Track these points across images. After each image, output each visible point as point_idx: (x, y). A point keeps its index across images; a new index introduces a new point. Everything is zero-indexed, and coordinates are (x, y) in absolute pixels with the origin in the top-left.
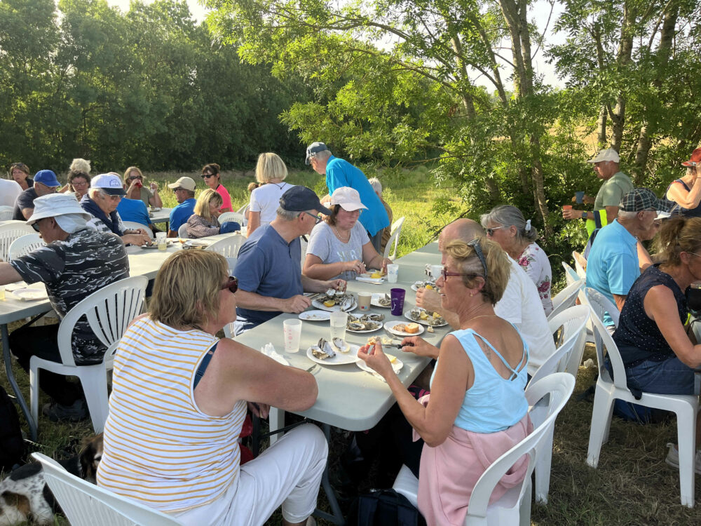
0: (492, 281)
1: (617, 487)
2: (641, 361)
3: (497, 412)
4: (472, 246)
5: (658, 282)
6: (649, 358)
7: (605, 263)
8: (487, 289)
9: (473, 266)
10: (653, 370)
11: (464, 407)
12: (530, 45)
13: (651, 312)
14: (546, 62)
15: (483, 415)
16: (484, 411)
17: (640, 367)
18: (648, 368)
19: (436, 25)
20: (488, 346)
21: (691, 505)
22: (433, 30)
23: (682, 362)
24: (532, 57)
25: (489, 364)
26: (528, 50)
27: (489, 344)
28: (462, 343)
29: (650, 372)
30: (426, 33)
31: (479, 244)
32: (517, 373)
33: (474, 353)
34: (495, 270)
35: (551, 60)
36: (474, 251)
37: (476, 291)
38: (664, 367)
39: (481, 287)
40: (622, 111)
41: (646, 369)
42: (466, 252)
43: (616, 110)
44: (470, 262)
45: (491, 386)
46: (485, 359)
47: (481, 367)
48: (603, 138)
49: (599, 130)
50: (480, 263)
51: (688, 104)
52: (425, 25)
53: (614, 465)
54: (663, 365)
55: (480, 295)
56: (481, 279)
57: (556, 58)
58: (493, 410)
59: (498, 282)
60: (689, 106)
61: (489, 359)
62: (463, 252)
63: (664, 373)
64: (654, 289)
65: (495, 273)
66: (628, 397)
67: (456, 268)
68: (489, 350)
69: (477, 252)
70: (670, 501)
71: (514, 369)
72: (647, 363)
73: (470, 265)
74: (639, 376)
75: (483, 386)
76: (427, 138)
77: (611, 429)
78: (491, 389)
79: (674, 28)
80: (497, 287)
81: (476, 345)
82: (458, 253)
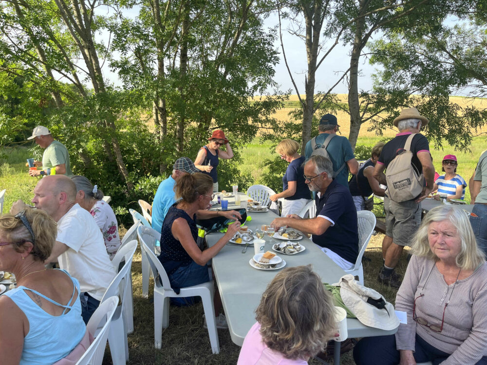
0: (39, 243)
1: (173, 357)
2: (177, 268)
3: (54, 345)
4: (19, 218)
5: (177, 217)
6: (181, 265)
7: (163, 204)
8: (36, 250)
9: (20, 234)
10: (185, 272)
11: (26, 350)
12: (98, 58)
13: (177, 236)
14: (111, 71)
15: (44, 351)
16: (44, 348)
17: (176, 272)
18: (181, 272)
19: (18, 38)
20: (38, 296)
21: (217, 352)
22: (15, 41)
23: (197, 263)
24: (100, 67)
25: (40, 310)
26: (97, 62)
27: (39, 294)
28: (14, 300)
29: (183, 274)
30: (10, 43)
31: (25, 215)
32: (70, 307)
33: (25, 305)
34: (41, 234)
35: (114, 70)
36: (21, 222)
37: (26, 254)
38: (190, 269)
39: (30, 250)
40: (164, 105)
41: (180, 273)
42: (13, 223)
43: (161, 105)
44: (18, 232)
45: (45, 327)
46: (36, 307)
47: (34, 314)
48: (157, 122)
49: (154, 117)
50: (27, 231)
51: (198, 101)
52: (7, 36)
53: (171, 342)
54: (190, 267)
55: (31, 256)
56: (29, 244)
57: (117, 69)
58: (52, 344)
59: (45, 243)
60: (199, 103)
61: (40, 306)
62: (10, 224)
63: (191, 272)
64: (176, 221)
65: (41, 236)
66: (172, 294)
67: (6, 238)
68: (39, 298)
69: (24, 222)
70: (206, 354)
71: (66, 305)
72: (181, 269)
73: (17, 233)
74: (177, 279)
75: (38, 329)
76: (25, 124)
77: (170, 316)
78: (47, 328)
79: (186, 55)
80: (44, 247)
81: (27, 298)
82: (6, 226)
